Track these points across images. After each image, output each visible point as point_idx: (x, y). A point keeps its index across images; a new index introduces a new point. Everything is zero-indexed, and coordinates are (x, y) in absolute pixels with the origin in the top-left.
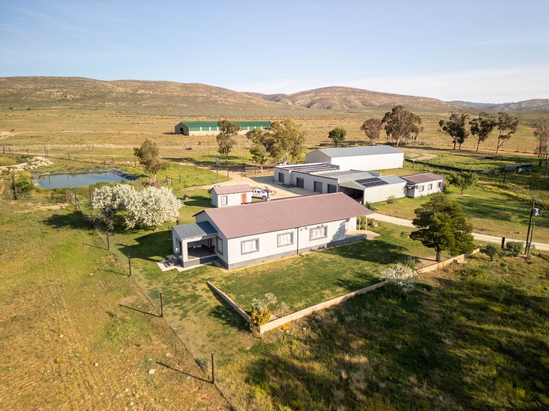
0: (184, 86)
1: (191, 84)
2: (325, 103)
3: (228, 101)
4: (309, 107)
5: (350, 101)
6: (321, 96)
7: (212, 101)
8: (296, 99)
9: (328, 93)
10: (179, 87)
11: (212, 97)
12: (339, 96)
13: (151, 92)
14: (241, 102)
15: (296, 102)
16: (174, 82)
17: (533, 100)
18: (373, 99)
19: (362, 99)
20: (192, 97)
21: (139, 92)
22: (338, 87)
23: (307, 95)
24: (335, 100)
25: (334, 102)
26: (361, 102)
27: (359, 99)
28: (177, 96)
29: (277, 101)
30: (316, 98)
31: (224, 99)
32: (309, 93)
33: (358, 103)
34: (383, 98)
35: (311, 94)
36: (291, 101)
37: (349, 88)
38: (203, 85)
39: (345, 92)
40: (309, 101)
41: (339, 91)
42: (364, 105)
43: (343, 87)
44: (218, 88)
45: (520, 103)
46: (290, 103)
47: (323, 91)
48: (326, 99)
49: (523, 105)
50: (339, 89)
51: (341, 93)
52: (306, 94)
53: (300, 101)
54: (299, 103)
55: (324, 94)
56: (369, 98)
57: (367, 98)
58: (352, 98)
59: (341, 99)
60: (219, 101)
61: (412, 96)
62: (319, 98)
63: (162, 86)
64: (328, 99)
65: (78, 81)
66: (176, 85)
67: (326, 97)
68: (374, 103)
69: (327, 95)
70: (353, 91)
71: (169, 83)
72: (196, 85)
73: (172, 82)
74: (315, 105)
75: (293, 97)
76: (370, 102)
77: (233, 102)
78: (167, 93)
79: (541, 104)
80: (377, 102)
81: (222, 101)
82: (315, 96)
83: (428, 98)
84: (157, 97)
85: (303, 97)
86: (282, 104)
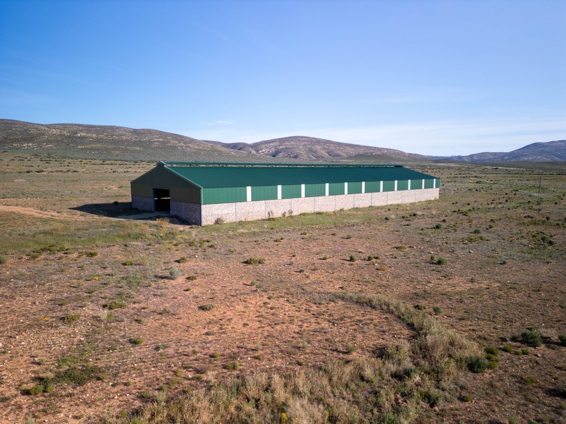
0: (136, 132)
1: (144, 129)
2: (291, 152)
3: (189, 147)
4: (274, 156)
5: (316, 151)
6: (285, 145)
7: (170, 146)
8: (259, 148)
9: (293, 143)
10: (130, 132)
11: (170, 142)
12: (304, 145)
13: (94, 136)
14: (205, 149)
15: (261, 151)
16: (124, 128)
17: (483, 153)
18: (339, 150)
19: (327, 149)
20: (145, 142)
21: (79, 135)
22: (302, 137)
23: (271, 144)
24: (301, 150)
25: (301, 152)
26: (326, 152)
27: (324, 149)
28: (127, 140)
29: (240, 149)
30: (281, 147)
31: (184, 145)
32: (273, 142)
33: (324, 153)
34: (348, 149)
35: (275, 144)
36: (255, 150)
37: (313, 138)
38: (156, 131)
39: (310, 141)
40: (273, 150)
41: (304, 141)
42: (330, 155)
43: (307, 137)
44: (174, 134)
45: (471, 156)
46: (253, 152)
47: (287, 141)
48: (291, 148)
49: (475, 158)
50: (303, 139)
51: (306, 143)
52: (269, 143)
53: (265, 150)
54: (263, 152)
55: (289, 144)
56: (334, 148)
57: (332, 148)
58: (318, 148)
59: (307, 149)
60: (179, 146)
61: (375, 148)
62: (284, 147)
63: (109, 131)
64: (294, 148)
65: (5, 124)
66: (125, 131)
67: (291, 146)
68: (340, 153)
70: (318, 141)
71: (118, 128)
73: (121, 127)
74: (281, 155)
75: (256, 146)
76: (336, 152)
77: (195, 149)
78: (114, 137)
79: (492, 157)
80: (343, 152)
81: (182, 147)
82: (279, 146)
83: (391, 149)
84: (101, 141)
85: (267, 145)
86: (245, 152)
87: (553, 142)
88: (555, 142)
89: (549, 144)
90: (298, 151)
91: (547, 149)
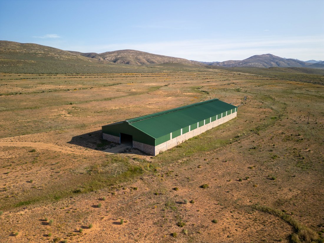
0: (22, 45)
1: (28, 43)
2: (125, 60)
3: (62, 57)
4: (115, 62)
5: (140, 59)
6: (121, 55)
7: (50, 57)
8: (105, 57)
9: (126, 54)
10: (18, 45)
11: (49, 54)
12: (132, 55)
14: (73, 58)
15: (106, 59)
16: (14, 42)
17: (229, 61)
18: (153, 58)
19: (146, 58)
20: (32, 54)
22: (131, 50)
23: (112, 54)
24: (131, 58)
25: (131, 60)
26: (146, 60)
27: (145, 58)
28: (19, 52)
29: (93, 57)
30: (119, 56)
32: (114, 53)
33: (144, 60)
34: (158, 58)
35: (115, 54)
36: (102, 58)
37: (138, 51)
38: (37, 45)
39: (136, 53)
40: (114, 58)
41: (132, 53)
42: (148, 62)
43: (134, 50)
44: (49, 47)
45: (224, 62)
46: (102, 59)
47: (122, 52)
48: (125, 57)
49: (225, 64)
50: (132, 51)
51: (133, 54)
52: (111, 53)
53: (108, 58)
54: (108, 59)
55: (123, 54)
56: (150, 58)
57: (149, 57)
58: (140, 57)
59: (134, 58)
60: (56, 57)
61: (173, 57)
62: (121, 56)
63: (4, 44)
66: (15, 44)
67: (125, 56)
68: (154, 60)
69: (125, 55)
70: (141, 53)
71: (10, 42)
72: (32, 44)
73: (12, 42)
74: (119, 61)
75: (103, 55)
76: (151, 60)
77: (66, 58)
78: (10, 50)
79: (234, 63)
80: (156, 60)
81: (57, 57)
83: (182, 59)
85: (110, 55)
86: (97, 59)
87: (264, 55)
89: (262, 56)
90: (129, 59)
91: (261, 59)
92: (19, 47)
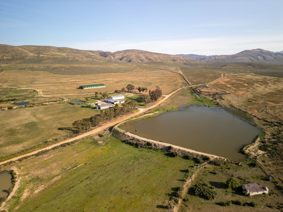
0: (59, 49)
2: (129, 58)
3: (83, 60)
4: (121, 60)
5: (140, 57)
6: (127, 54)
8: (115, 56)
9: (130, 53)
11: (76, 58)
12: (135, 54)
13: (47, 56)
14: (90, 60)
15: (115, 57)
17: (221, 55)
19: (146, 56)
22: (135, 50)
23: (120, 54)
24: (133, 57)
26: (145, 57)
27: (144, 56)
29: (106, 57)
30: (125, 55)
32: (121, 52)
33: (143, 58)
34: (155, 55)
35: (122, 53)
36: (113, 57)
37: (140, 50)
39: (138, 52)
40: (121, 56)
41: (135, 52)
42: (147, 59)
43: (137, 50)
47: (128, 52)
48: (129, 56)
49: (217, 58)
50: (135, 51)
51: (136, 53)
52: (120, 53)
53: (118, 57)
54: (117, 58)
56: (149, 55)
57: (148, 55)
58: (141, 55)
59: (136, 56)
60: (79, 60)
61: (168, 54)
62: (126, 55)
64: (130, 56)
67: (129, 55)
68: (151, 58)
69: (130, 54)
70: (142, 52)
72: (65, 48)
74: (124, 59)
75: (113, 54)
76: (149, 57)
80: (152, 57)
81: (81, 60)
82: (124, 54)
85: (118, 54)
86: (108, 58)
87: (254, 50)
88: (255, 49)
89: (252, 51)
90: (132, 57)
91: (250, 53)
92: (57, 50)
